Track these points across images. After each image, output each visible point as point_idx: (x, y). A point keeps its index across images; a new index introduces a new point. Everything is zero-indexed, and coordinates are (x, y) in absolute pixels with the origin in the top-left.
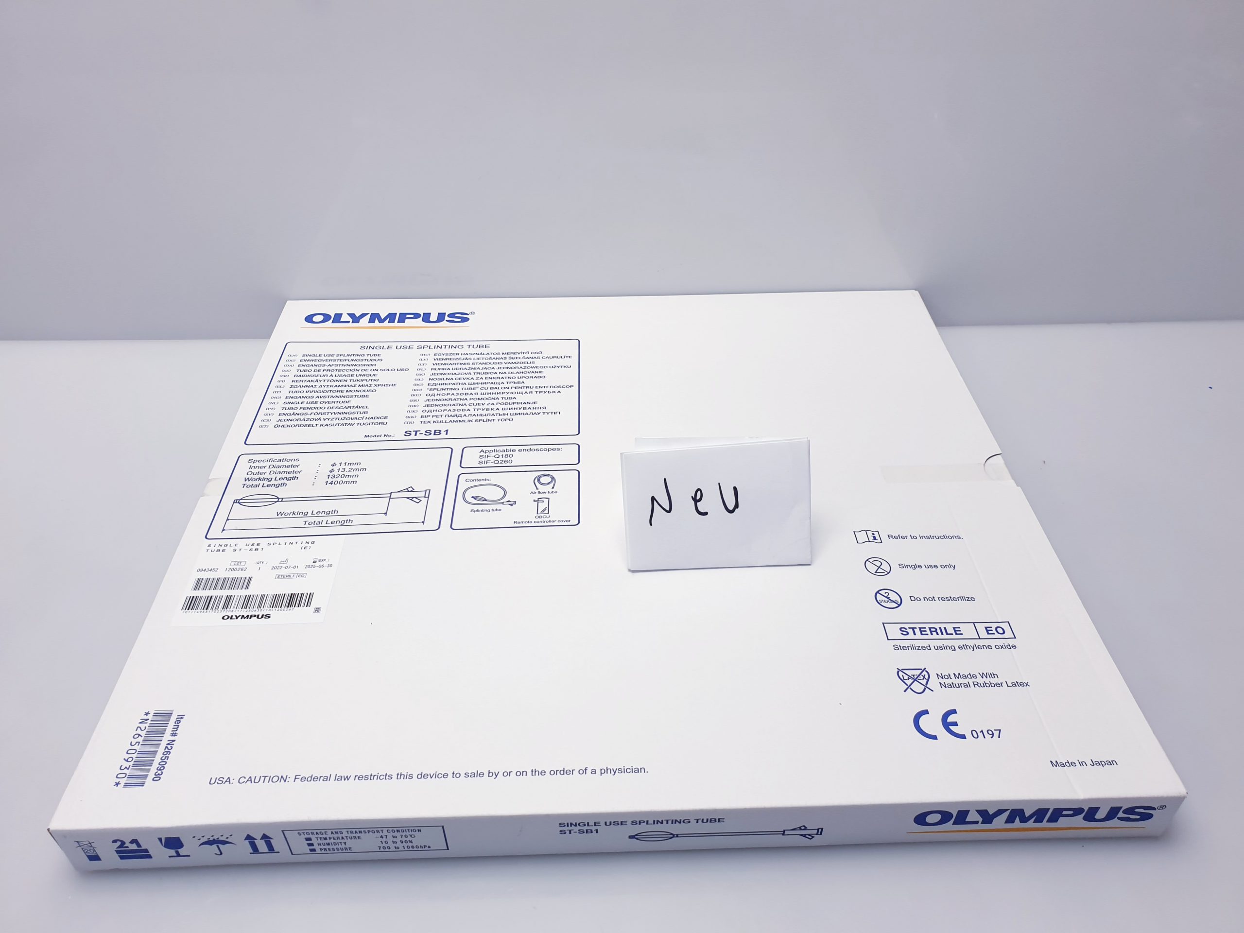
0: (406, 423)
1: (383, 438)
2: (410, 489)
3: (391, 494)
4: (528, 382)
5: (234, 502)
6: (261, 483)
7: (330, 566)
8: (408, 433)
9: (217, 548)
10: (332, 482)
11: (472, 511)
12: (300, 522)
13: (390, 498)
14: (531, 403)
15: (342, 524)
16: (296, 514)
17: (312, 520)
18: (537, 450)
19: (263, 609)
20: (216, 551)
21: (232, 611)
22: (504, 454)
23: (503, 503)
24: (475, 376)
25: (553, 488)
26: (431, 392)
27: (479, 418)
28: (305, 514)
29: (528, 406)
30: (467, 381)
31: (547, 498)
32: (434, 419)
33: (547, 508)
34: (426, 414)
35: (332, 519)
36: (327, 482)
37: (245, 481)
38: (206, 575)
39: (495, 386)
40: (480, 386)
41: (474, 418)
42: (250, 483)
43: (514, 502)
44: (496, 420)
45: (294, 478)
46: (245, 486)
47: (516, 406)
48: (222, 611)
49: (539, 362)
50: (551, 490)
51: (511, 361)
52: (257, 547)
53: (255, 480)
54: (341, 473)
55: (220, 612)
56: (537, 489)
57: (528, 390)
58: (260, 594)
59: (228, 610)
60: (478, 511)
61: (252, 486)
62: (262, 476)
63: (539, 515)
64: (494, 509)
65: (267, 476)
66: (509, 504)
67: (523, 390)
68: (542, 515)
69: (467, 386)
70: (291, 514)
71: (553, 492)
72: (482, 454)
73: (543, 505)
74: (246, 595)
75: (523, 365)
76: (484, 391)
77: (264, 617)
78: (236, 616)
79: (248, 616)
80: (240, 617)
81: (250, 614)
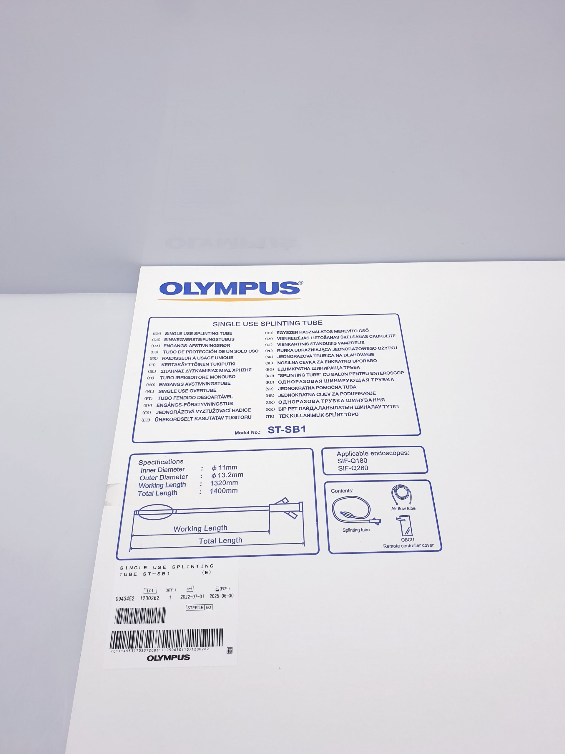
0: (267, 417)
1: (250, 436)
2: (285, 501)
3: (269, 506)
4: (365, 367)
5: (134, 515)
6: (155, 489)
7: (231, 596)
8: (271, 430)
9: (129, 571)
10: (216, 489)
11: (344, 530)
12: (194, 540)
13: (270, 512)
14: (371, 393)
15: (234, 542)
16: (191, 529)
17: (206, 537)
18: (387, 453)
19: (182, 648)
20: (128, 574)
21: (155, 650)
22: (359, 457)
23: (369, 521)
24: (316, 359)
25: (410, 503)
26: (282, 379)
27: (329, 411)
28: (199, 530)
29: (368, 397)
30: (310, 366)
31: (408, 516)
32: (291, 412)
33: (410, 529)
34: (282, 406)
35: (223, 537)
36: (212, 490)
37: (140, 487)
38: (125, 605)
39: (335, 371)
40: (322, 371)
41: (324, 412)
42: (145, 490)
43: (379, 520)
44: (344, 415)
45: (182, 484)
46: (141, 493)
47: (357, 397)
48: (146, 650)
49: (369, 342)
50: (409, 506)
51: (344, 340)
52: (164, 571)
53: (149, 486)
54: (222, 479)
55: (144, 650)
56: (397, 504)
57: (365, 377)
58: (176, 629)
59: (151, 648)
60: (349, 530)
61: (147, 494)
62: (154, 482)
63: (404, 537)
64: (363, 528)
65: (158, 481)
66: (375, 523)
67: (361, 377)
68: (408, 537)
69: (311, 372)
70: (187, 529)
71: (411, 509)
72: (340, 457)
73: (406, 525)
74: (164, 631)
75: (355, 346)
76: (327, 378)
77: (184, 658)
78: (159, 656)
79: (170, 656)
80: (163, 657)
81: (172, 653)
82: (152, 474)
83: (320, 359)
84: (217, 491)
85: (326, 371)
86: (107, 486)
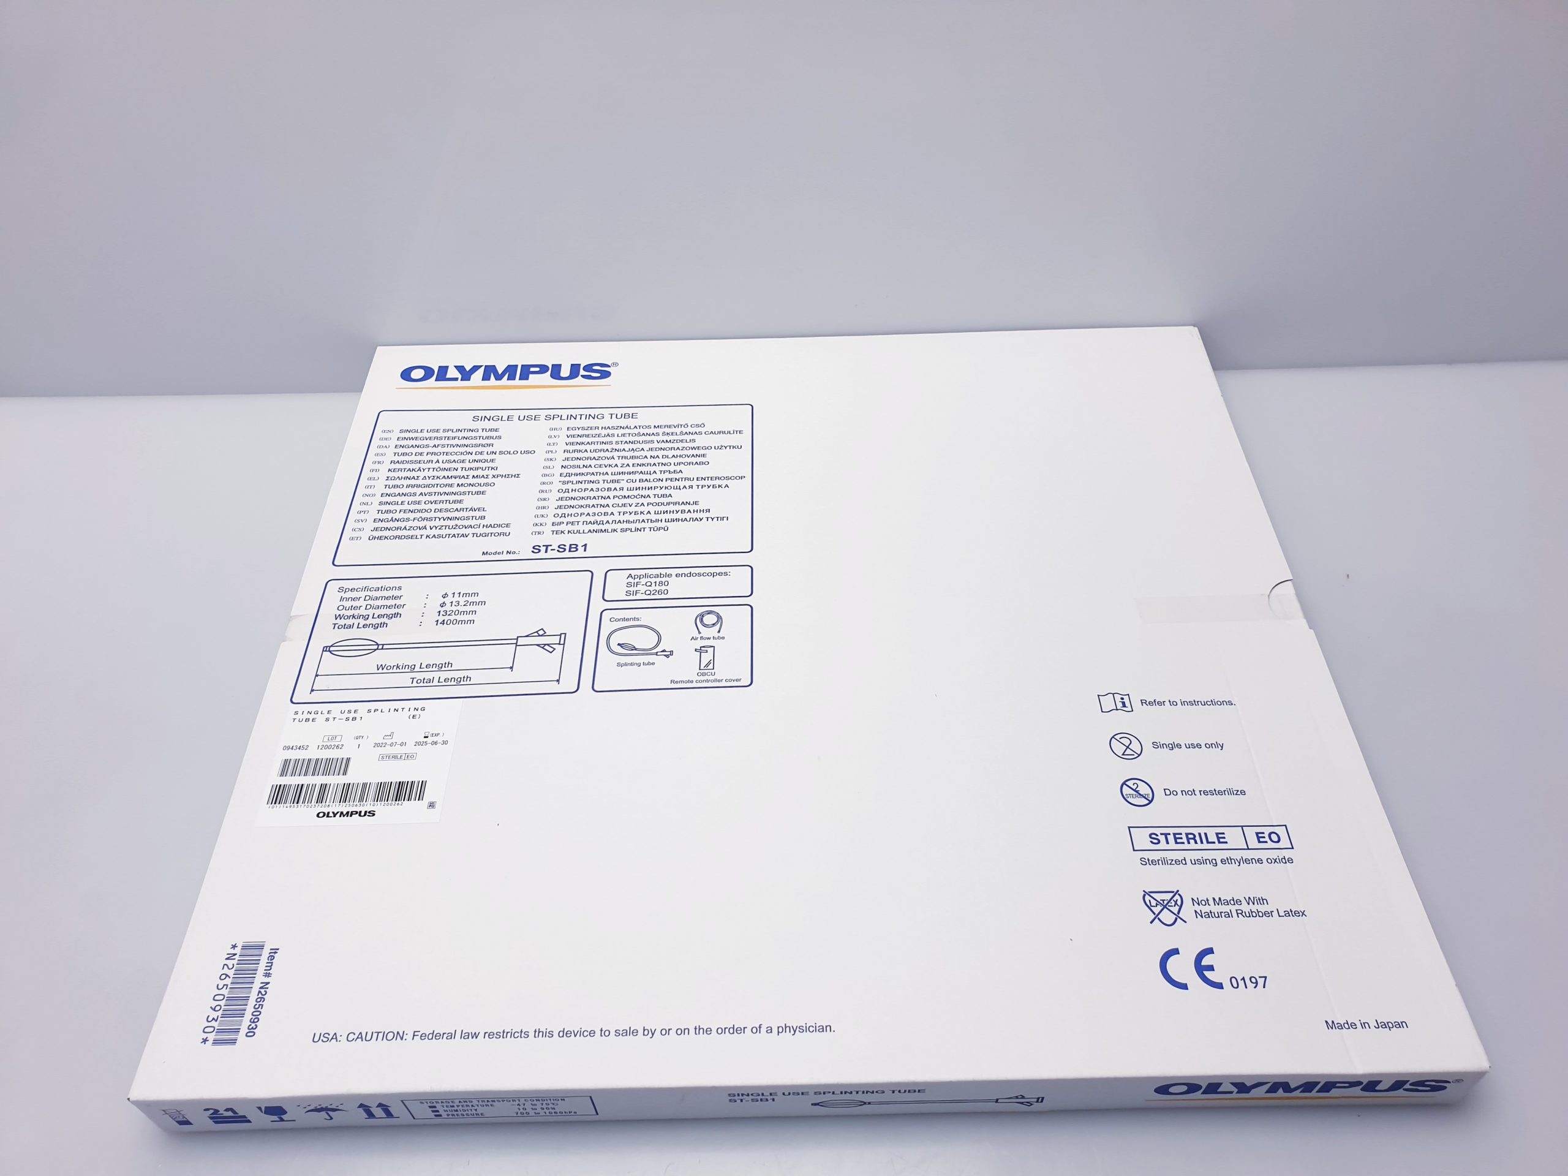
0: (534, 533)
1: (505, 556)
2: (541, 633)
3: (517, 639)
4: (688, 471)
5: (323, 651)
6: (356, 622)
7: (445, 743)
8: (536, 549)
9: (306, 716)
10: (444, 621)
11: (619, 665)
12: (405, 679)
13: (516, 646)
14: (692, 503)
15: (459, 682)
16: (401, 667)
17: (421, 676)
18: (699, 575)
19: (366, 804)
20: (304, 720)
21: (329, 805)
22: (658, 580)
23: (656, 654)
24: (619, 462)
25: (719, 632)
26: (564, 487)
27: (625, 526)
28: (412, 668)
29: (687, 508)
30: (609, 470)
31: (712, 647)
32: (570, 528)
33: (712, 662)
34: (558, 520)
35: (444, 675)
36: (437, 621)
37: (336, 619)
38: (293, 755)
39: (644, 477)
40: (626, 477)
41: (619, 526)
42: (342, 622)
43: (670, 651)
44: (647, 530)
45: (397, 615)
46: (337, 626)
47: (671, 508)
48: (317, 806)
49: (701, 441)
50: (717, 635)
51: (666, 438)
52: (355, 715)
53: (349, 617)
54: (454, 608)
55: (313, 806)
56: (700, 633)
57: (687, 483)
58: (361, 782)
59: (324, 804)
60: (626, 664)
61: (344, 626)
62: (356, 612)
63: (702, 671)
64: (646, 662)
65: (363, 612)
66: (665, 655)
67: (681, 484)
68: (706, 671)
69: (609, 478)
70: (395, 667)
71: (719, 638)
72: (630, 580)
73: (706, 657)
74: (345, 784)
75: (680, 445)
76: (632, 485)
77: (368, 814)
78: (333, 813)
79: (348, 813)
80: (339, 814)
81: (350, 809)
82: (355, 604)
83: (626, 462)
84: (445, 622)
85: (632, 477)
86: (291, 618)
